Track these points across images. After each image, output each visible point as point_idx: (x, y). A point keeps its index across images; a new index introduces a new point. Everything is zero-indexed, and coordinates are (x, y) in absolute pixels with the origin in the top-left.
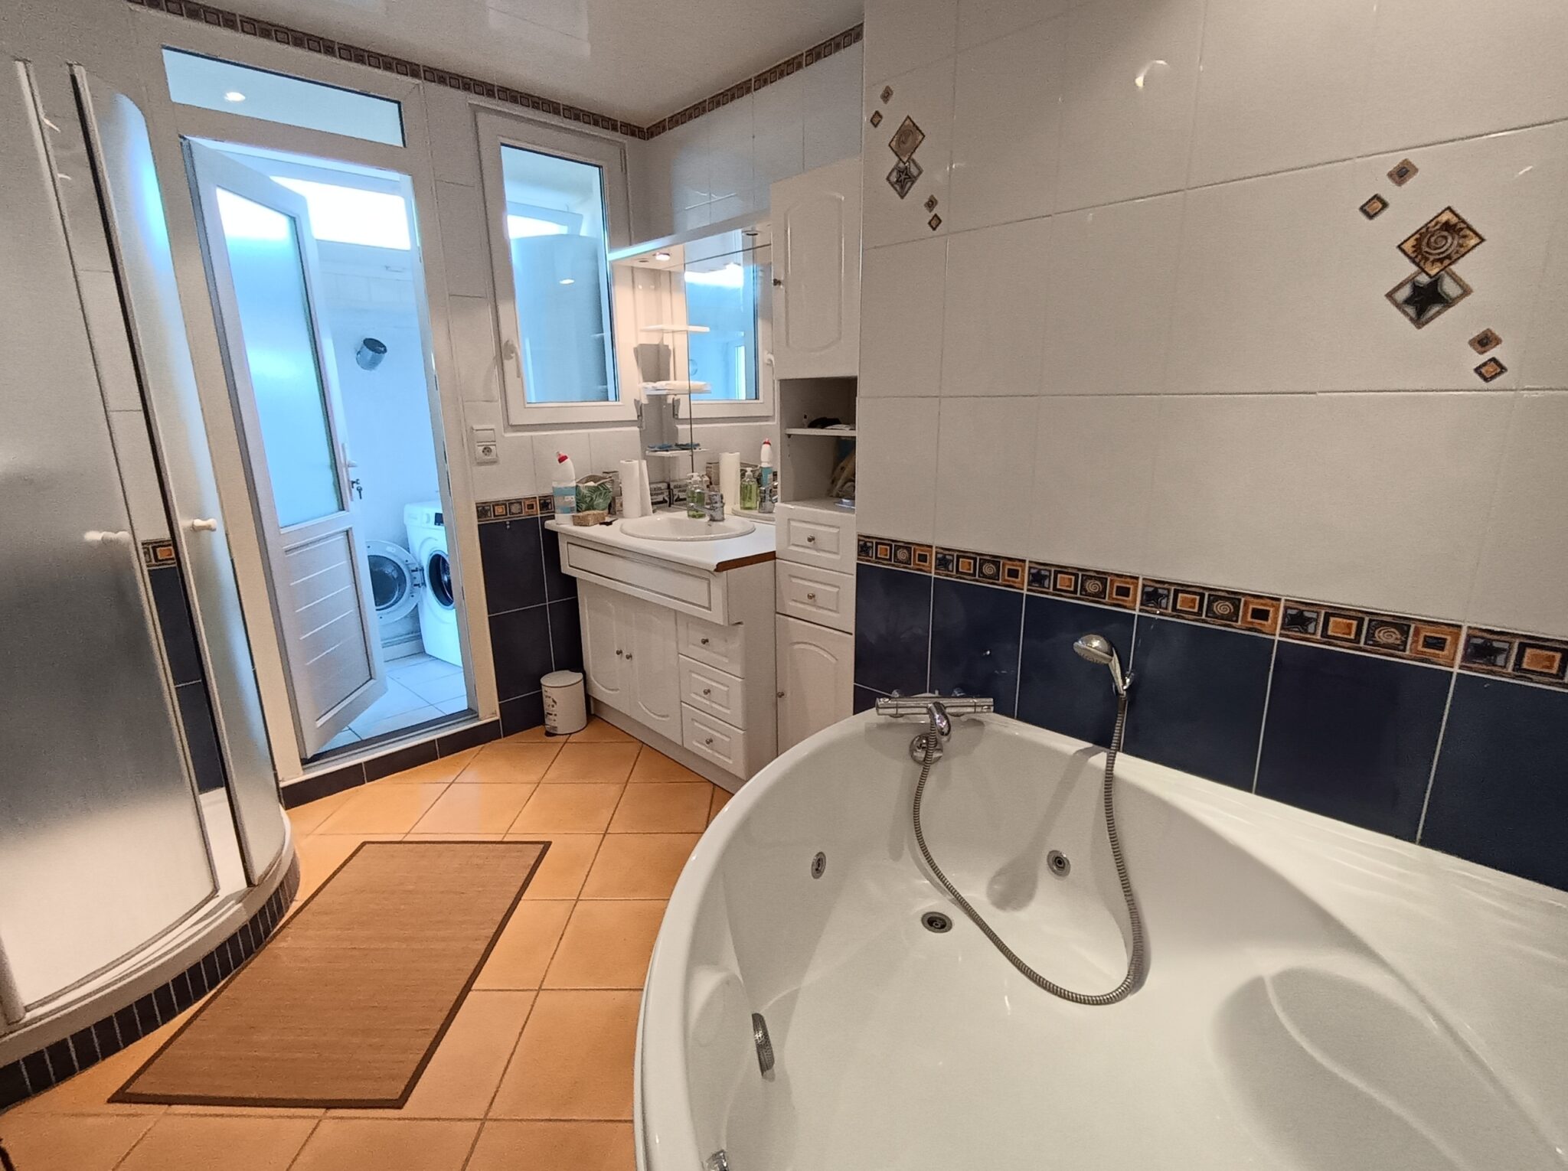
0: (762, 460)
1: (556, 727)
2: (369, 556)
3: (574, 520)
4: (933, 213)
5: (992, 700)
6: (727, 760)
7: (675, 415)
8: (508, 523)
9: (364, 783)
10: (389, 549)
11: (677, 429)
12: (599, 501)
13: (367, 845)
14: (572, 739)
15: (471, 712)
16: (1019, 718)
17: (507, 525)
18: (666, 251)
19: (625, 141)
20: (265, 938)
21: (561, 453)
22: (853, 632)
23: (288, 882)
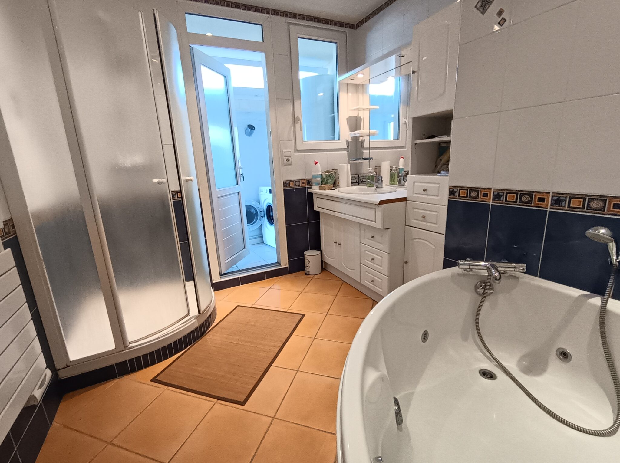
0: (400, 165)
1: (309, 272)
2: (246, 205)
3: (320, 188)
4: (501, 17)
5: (525, 265)
6: (380, 290)
7: (362, 146)
8: (294, 189)
9: (240, 285)
10: (253, 203)
11: (363, 152)
12: (330, 181)
13: (239, 307)
14: (316, 277)
15: (278, 263)
16: (540, 277)
17: (294, 190)
18: (361, 72)
19: (346, 31)
20: (204, 334)
21: (316, 161)
22: (444, 233)
23: (212, 315)
